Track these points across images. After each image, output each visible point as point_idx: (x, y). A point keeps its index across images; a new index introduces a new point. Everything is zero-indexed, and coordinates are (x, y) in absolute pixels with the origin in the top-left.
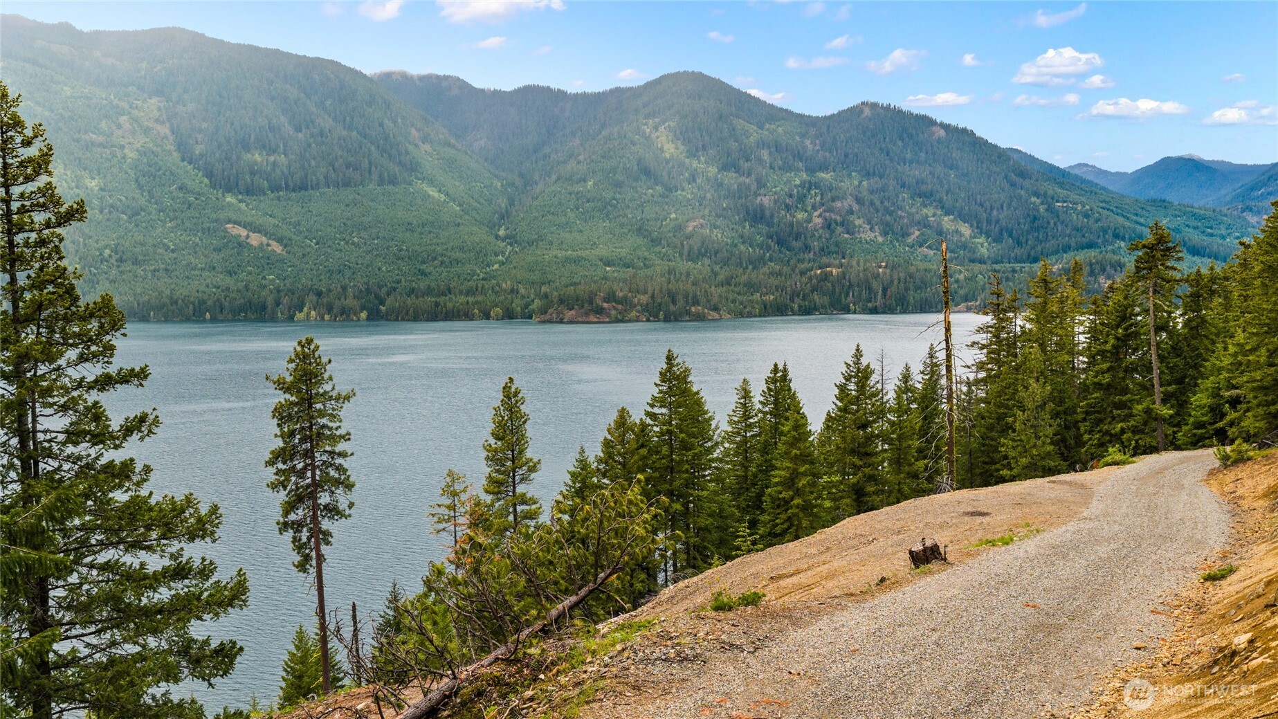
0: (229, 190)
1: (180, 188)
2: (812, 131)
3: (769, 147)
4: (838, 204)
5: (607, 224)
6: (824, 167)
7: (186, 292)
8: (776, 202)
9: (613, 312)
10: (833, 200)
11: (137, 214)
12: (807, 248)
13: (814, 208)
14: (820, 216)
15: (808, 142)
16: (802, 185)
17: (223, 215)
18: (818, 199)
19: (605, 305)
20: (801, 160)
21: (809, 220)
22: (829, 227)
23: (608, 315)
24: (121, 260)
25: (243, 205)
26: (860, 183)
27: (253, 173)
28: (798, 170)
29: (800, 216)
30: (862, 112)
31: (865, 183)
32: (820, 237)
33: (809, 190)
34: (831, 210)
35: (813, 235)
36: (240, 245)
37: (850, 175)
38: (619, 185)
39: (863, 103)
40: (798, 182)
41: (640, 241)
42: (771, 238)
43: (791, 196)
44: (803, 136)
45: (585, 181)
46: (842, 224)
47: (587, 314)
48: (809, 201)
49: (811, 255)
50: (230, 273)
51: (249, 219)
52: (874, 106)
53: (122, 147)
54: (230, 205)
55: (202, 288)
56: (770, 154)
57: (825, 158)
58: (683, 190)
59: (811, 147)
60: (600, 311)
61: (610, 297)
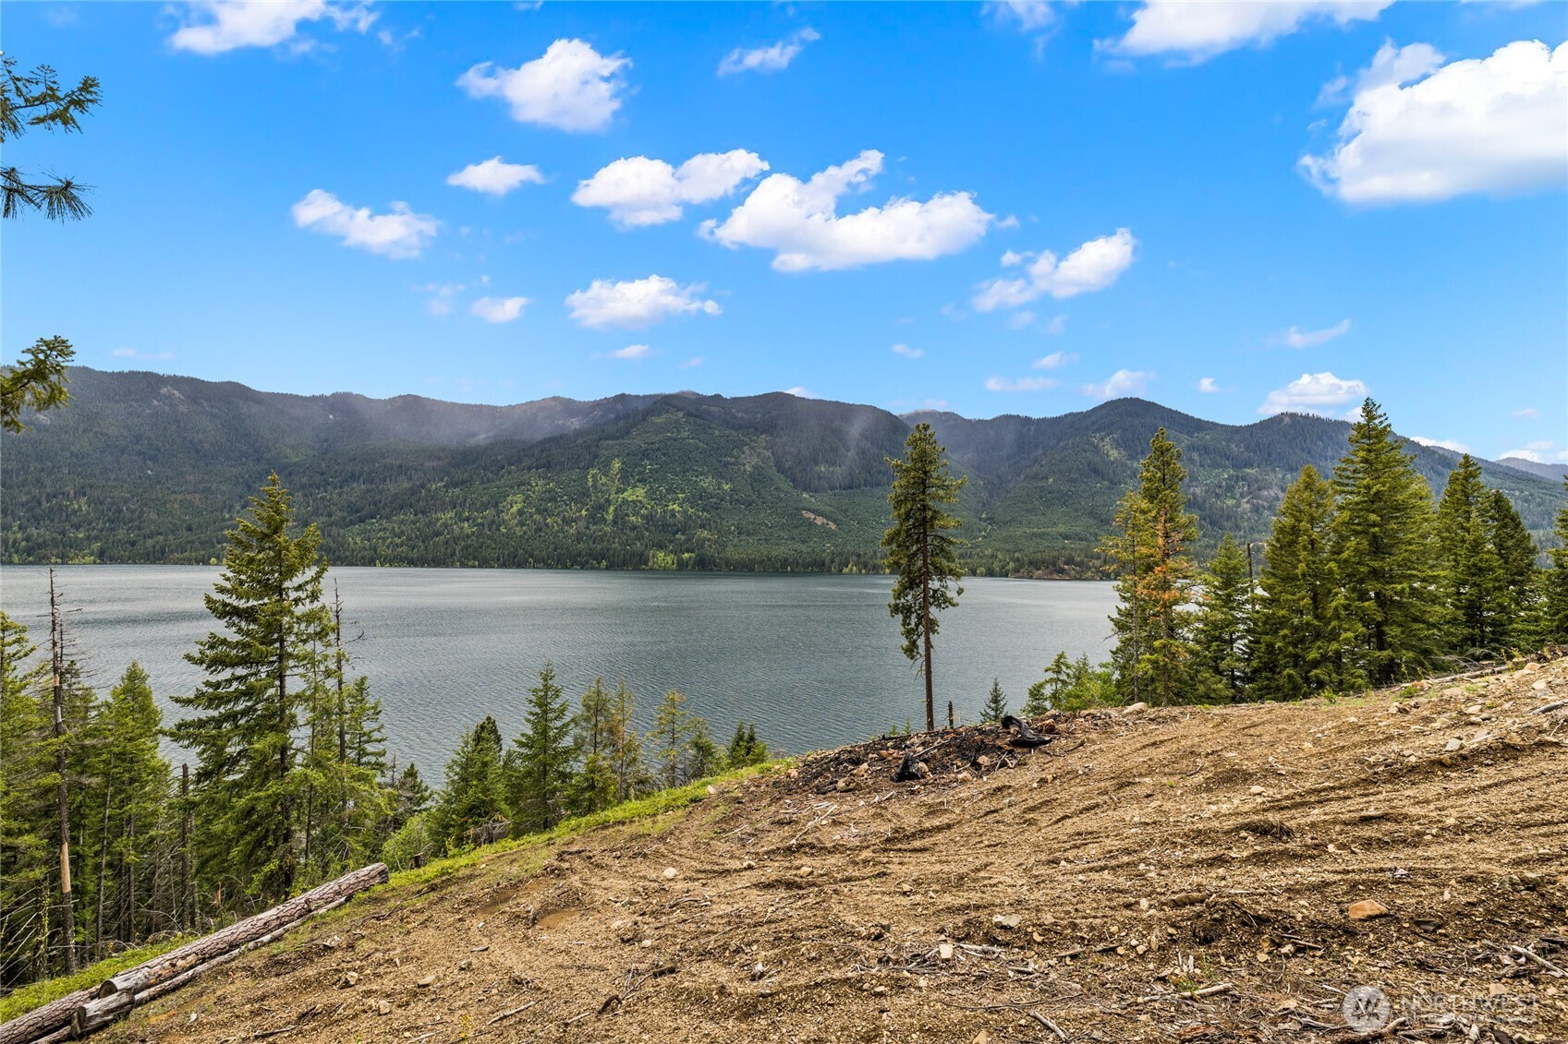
0: (805, 490)
1: (776, 489)
2: (1237, 437)
3: (1198, 450)
4: (1265, 493)
5: (1064, 509)
6: (1249, 464)
7: (776, 553)
8: (1207, 492)
9: (1073, 572)
10: (1259, 489)
11: (750, 505)
12: (1238, 527)
13: (1242, 496)
14: (1248, 502)
15: (1233, 446)
16: (1230, 478)
17: (800, 506)
18: (1245, 489)
19: (1066, 567)
20: (1228, 459)
21: (1238, 505)
22: (1257, 511)
23: (1069, 575)
24: (740, 533)
25: (813, 499)
26: (1284, 476)
27: (820, 479)
28: (1226, 467)
29: (1230, 502)
30: (1282, 420)
31: (1289, 476)
32: (1249, 519)
33: (1237, 482)
34: (1258, 497)
35: (1242, 517)
36: (810, 524)
37: (1273, 470)
38: (1074, 481)
39: (1282, 414)
40: (1226, 476)
41: (1091, 521)
42: (1205, 519)
43: (1220, 487)
44: (1228, 441)
45: (1047, 478)
46: (1270, 508)
47: (1051, 573)
48: (1237, 491)
49: (1242, 532)
50: (803, 542)
51: (816, 507)
52: (1293, 416)
53: (744, 465)
54: (805, 499)
55: (786, 551)
56: (1200, 455)
57: (1250, 457)
58: (1126, 483)
59: (1236, 449)
60: (1062, 571)
61: (1070, 561)
